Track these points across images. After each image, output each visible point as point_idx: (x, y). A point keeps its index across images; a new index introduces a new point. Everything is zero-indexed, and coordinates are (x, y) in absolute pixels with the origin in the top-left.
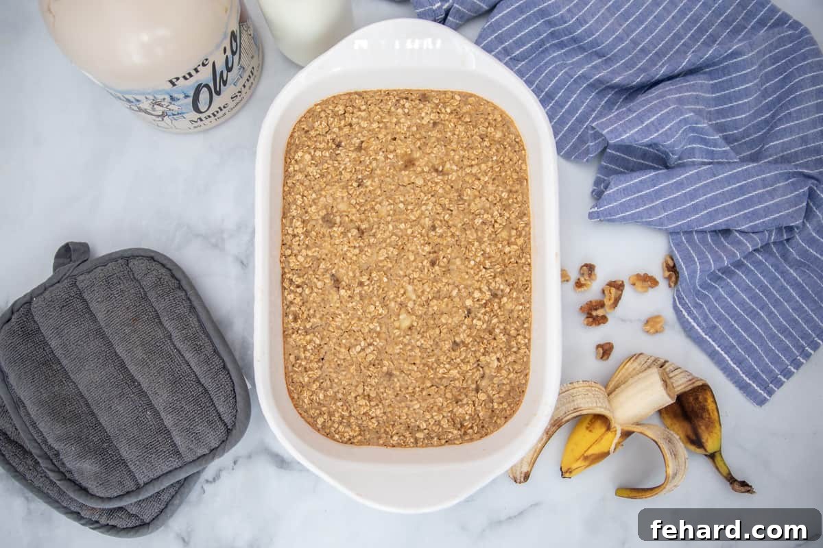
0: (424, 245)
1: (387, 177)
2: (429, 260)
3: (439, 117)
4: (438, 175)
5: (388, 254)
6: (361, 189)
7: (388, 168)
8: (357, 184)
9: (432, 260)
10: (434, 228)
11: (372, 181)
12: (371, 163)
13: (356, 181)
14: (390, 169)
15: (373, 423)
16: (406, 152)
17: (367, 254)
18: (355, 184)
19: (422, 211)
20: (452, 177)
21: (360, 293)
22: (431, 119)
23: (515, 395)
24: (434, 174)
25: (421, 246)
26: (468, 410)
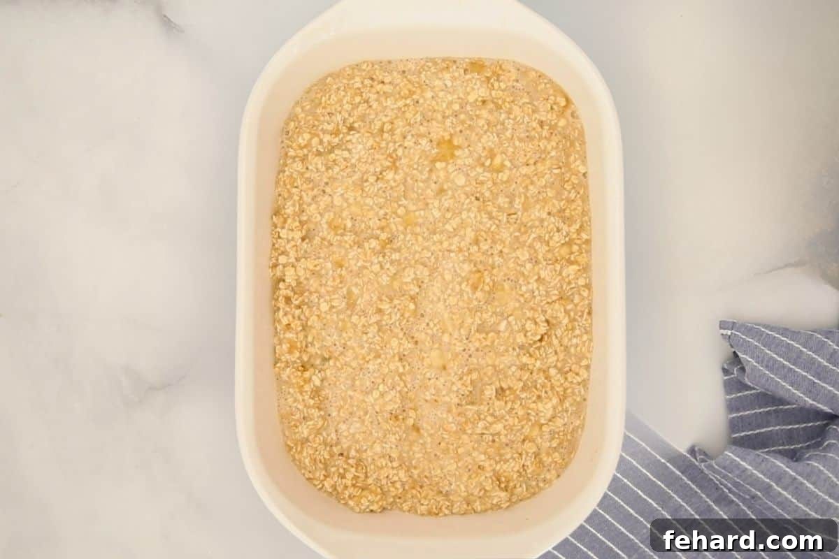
0: (464, 262)
1: (414, 169)
2: (470, 282)
3: (491, 94)
4: (484, 171)
5: (416, 274)
6: (380, 184)
7: (417, 157)
8: (375, 178)
9: (473, 284)
10: (477, 242)
11: (395, 173)
12: (395, 150)
13: (374, 175)
14: (420, 158)
15: (396, 488)
16: (443, 137)
17: (388, 272)
18: (372, 179)
19: (462, 219)
20: (502, 177)
21: (378, 323)
22: (480, 96)
23: (568, 445)
24: (480, 170)
25: (458, 264)
26: (514, 467)
